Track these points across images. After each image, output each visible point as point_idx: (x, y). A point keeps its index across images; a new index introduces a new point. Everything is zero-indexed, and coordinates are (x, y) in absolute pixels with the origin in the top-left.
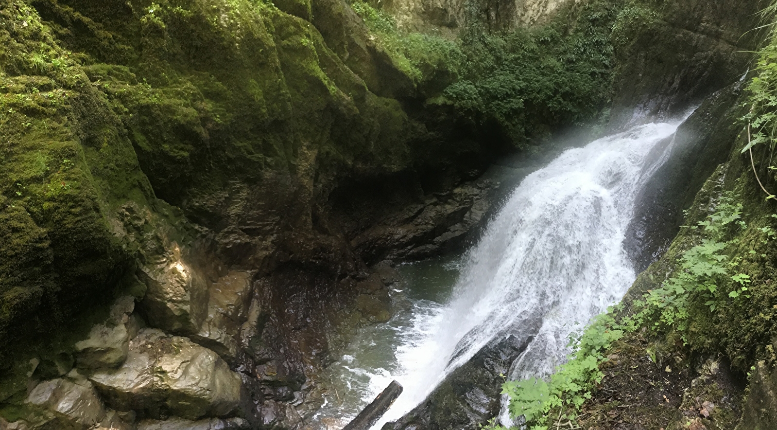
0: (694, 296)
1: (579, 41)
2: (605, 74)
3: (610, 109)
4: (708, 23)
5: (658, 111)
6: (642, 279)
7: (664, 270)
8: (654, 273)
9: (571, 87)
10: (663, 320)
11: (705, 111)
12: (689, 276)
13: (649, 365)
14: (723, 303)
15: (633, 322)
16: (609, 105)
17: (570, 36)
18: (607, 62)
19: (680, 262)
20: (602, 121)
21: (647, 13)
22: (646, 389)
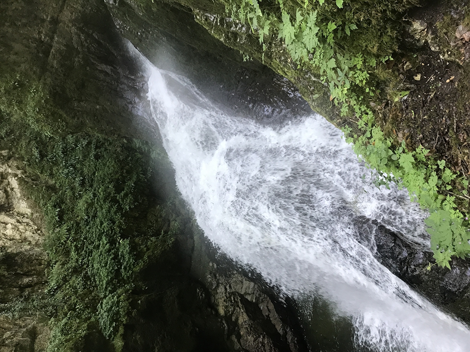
0: (339, 49)
1: (62, 172)
2: (97, 144)
3: (134, 139)
4: (42, 32)
5: (136, 88)
6: (318, 106)
7: (309, 82)
8: (312, 94)
9: (110, 183)
10: (364, 83)
11: (137, 37)
12: (318, 53)
13: (412, 98)
14: (348, 15)
15: (364, 116)
16: (130, 141)
17: (56, 183)
18: (85, 143)
19: (300, 65)
20: (146, 149)
21: (33, 98)
22: (439, 101)
